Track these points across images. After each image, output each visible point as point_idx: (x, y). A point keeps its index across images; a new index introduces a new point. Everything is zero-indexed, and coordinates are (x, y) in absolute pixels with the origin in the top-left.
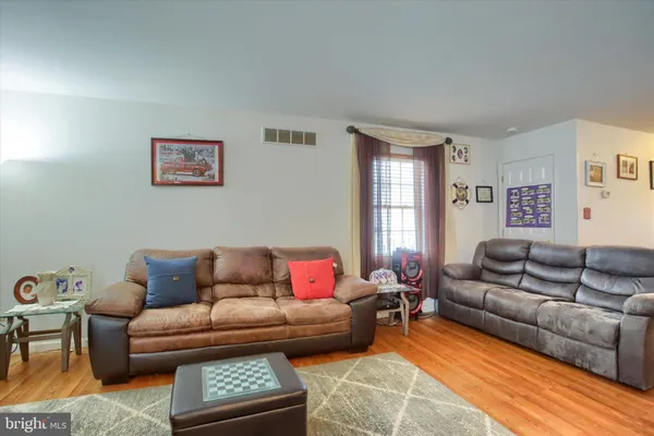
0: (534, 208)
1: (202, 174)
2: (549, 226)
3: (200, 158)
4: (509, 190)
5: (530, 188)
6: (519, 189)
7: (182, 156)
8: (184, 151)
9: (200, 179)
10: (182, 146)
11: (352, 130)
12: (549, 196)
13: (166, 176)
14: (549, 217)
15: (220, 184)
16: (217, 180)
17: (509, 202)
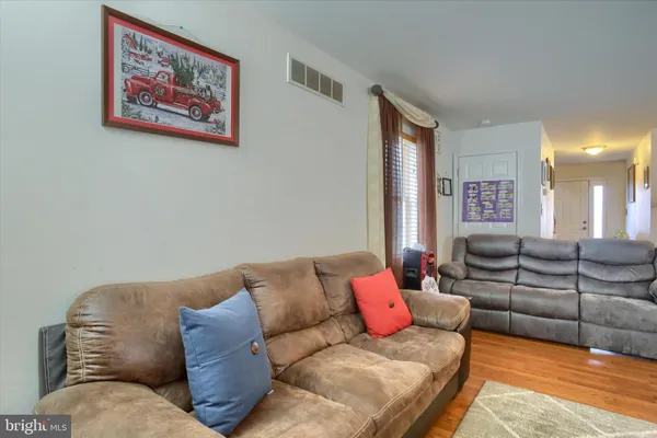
0: (494, 203)
1: (205, 118)
2: (511, 220)
3: (203, 84)
4: (466, 186)
5: (491, 183)
6: (478, 183)
7: (170, 70)
8: (173, 61)
9: (200, 128)
10: (172, 49)
11: (377, 91)
12: (510, 191)
13: (135, 108)
14: (512, 212)
15: (233, 142)
16: (228, 134)
17: (466, 196)
